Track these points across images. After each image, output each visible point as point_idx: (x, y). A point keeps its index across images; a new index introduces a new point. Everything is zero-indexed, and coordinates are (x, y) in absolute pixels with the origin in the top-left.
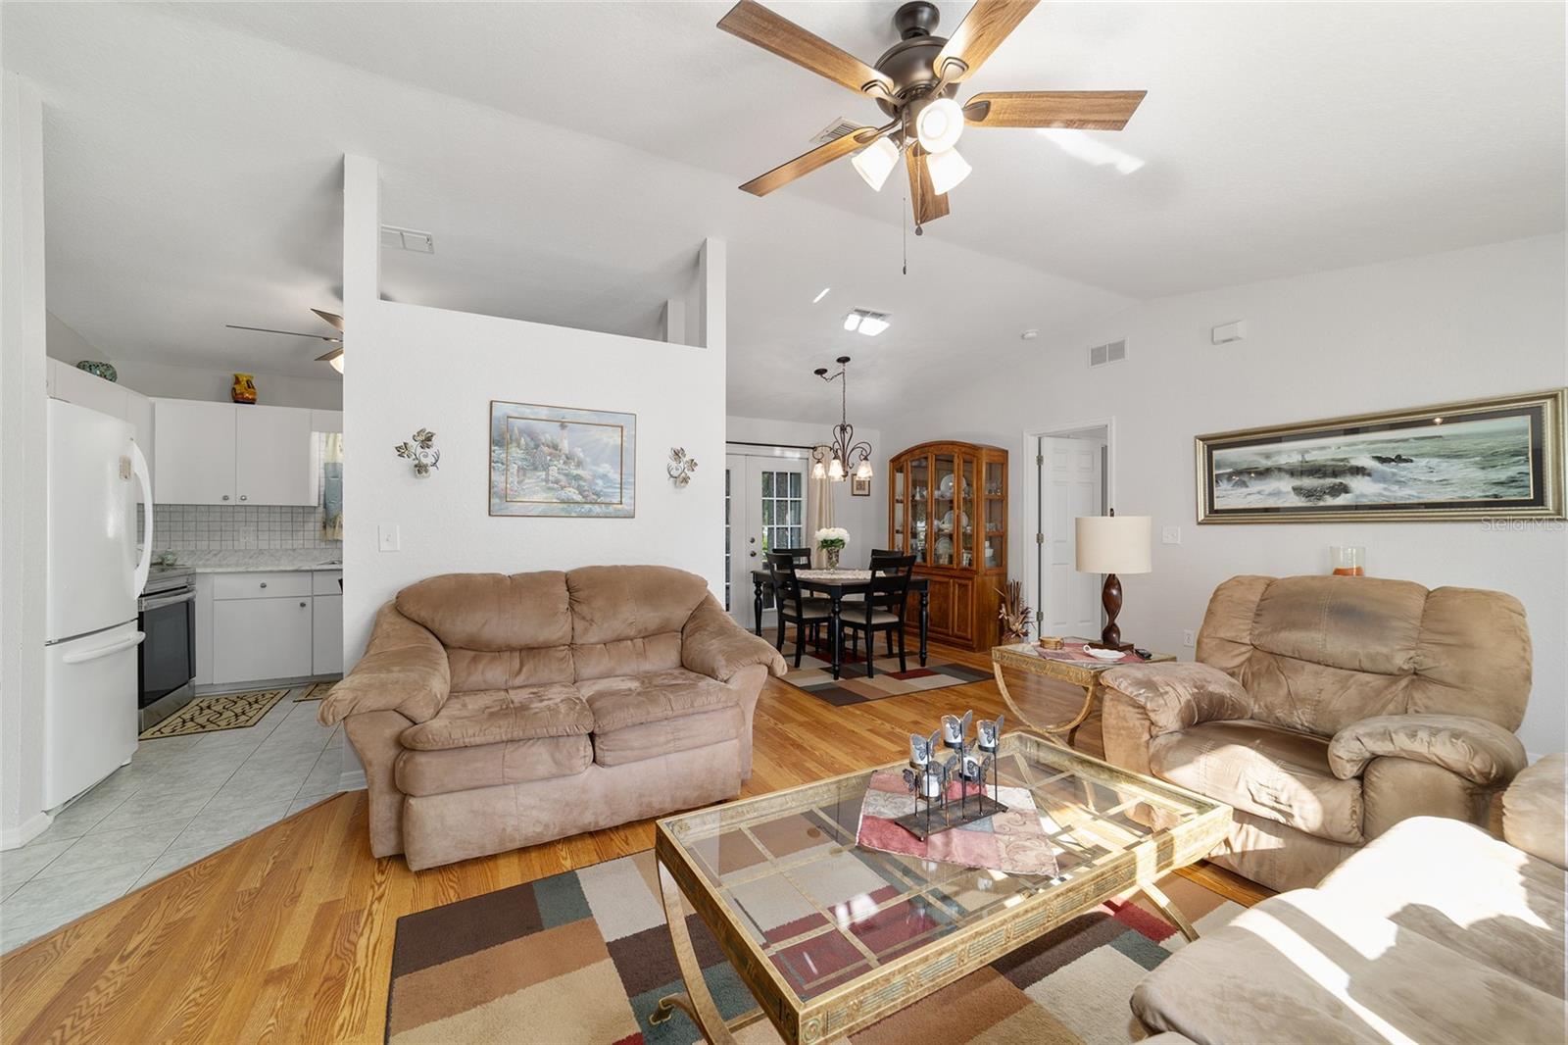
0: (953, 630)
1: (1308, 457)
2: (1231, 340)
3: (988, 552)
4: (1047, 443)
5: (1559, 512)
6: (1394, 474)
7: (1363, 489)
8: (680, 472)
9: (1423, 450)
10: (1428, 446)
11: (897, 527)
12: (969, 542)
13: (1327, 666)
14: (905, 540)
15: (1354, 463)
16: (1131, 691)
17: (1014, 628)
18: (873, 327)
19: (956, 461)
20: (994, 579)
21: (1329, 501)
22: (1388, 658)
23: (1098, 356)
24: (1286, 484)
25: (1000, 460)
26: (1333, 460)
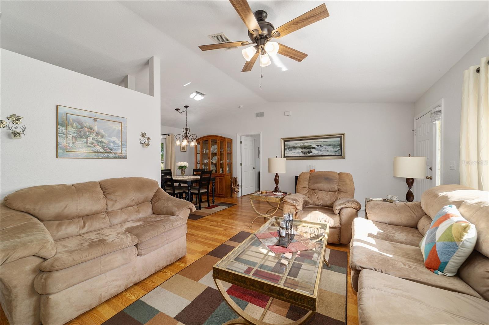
0: (218, 192)
2: (289, 115)
3: (228, 169)
4: (243, 138)
5: (344, 157)
6: (320, 149)
7: (314, 152)
8: (144, 142)
9: (325, 144)
10: (325, 143)
11: (197, 162)
12: (222, 166)
13: (323, 191)
14: (201, 166)
15: (313, 146)
16: (292, 202)
17: (236, 190)
18: (199, 98)
19: (218, 141)
20: (229, 176)
21: (308, 155)
22: (334, 188)
23: (258, 115)
24: (300, 151)
25: (230, 142)
26: (309, 145)
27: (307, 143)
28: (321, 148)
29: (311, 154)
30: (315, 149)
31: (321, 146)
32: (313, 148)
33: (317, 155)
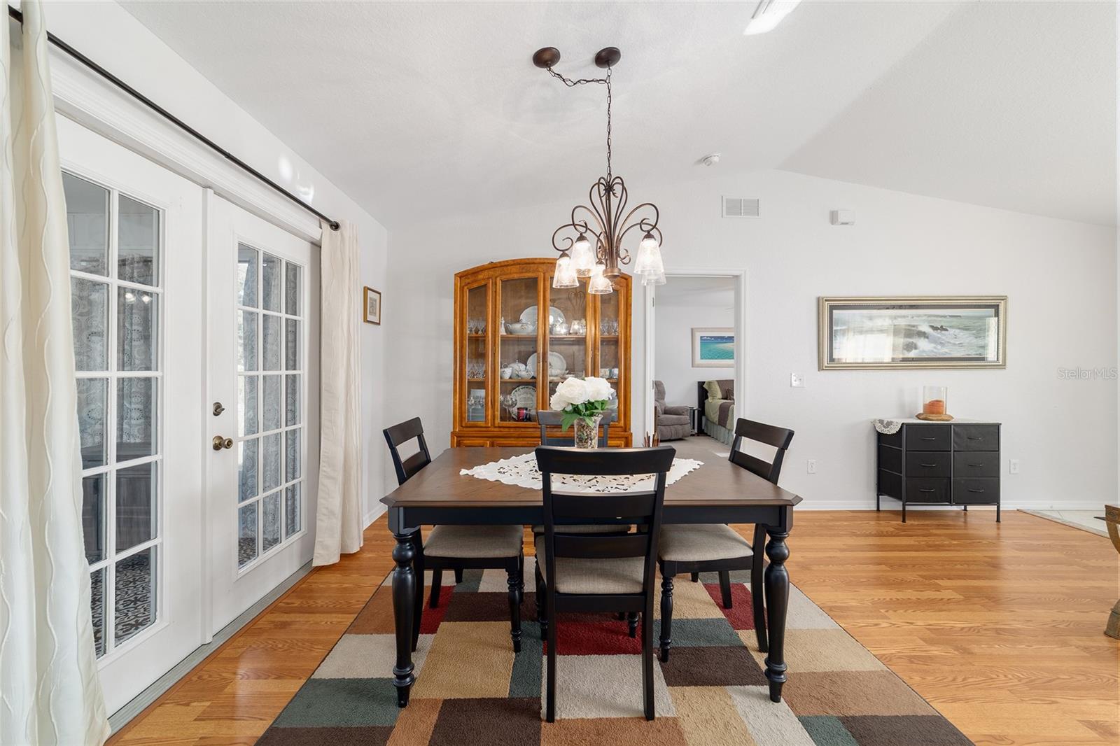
2: (847, 224)
5: (1003, 363)
23: (733, 208)
27: (904, 317)
28: (945, 335)
29: (913, 354)
30: (927, 338)
31: (942, 329)
32: (923, 335)
33: (932, 355)
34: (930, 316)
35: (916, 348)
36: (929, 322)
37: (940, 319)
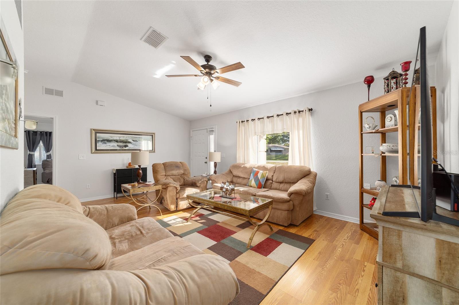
1: (121, 139)
2: (102, 105)
5: (154, 151)
6: (135, 144)
7: (130, 146)
13: (175, 176)
15: (129, 141)
21: (124, 148)
23: (49, 92)
24: (116, 144)
26: (125, 140)
27: (124, 137)
28: (137, 143)
29: (127, 148)
30: (131, 143)
31: (136, 141)
32: (129, 142)
33: (133, 149)
34: (132, 137)
35: (128, 147)
36: (132, 139)
37: (135, 138)
